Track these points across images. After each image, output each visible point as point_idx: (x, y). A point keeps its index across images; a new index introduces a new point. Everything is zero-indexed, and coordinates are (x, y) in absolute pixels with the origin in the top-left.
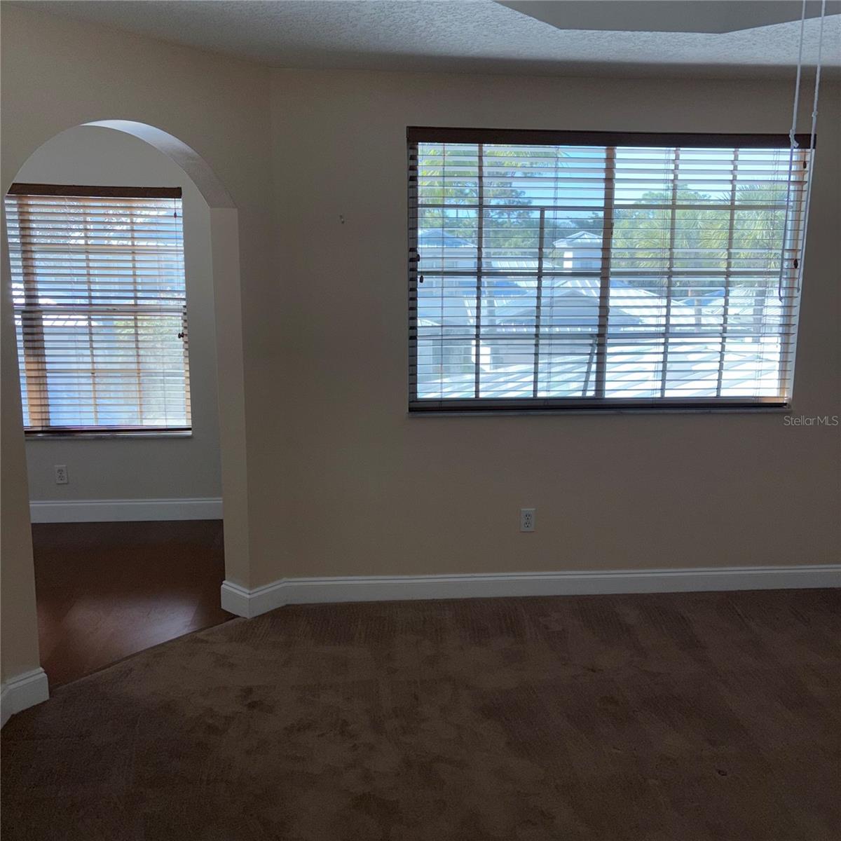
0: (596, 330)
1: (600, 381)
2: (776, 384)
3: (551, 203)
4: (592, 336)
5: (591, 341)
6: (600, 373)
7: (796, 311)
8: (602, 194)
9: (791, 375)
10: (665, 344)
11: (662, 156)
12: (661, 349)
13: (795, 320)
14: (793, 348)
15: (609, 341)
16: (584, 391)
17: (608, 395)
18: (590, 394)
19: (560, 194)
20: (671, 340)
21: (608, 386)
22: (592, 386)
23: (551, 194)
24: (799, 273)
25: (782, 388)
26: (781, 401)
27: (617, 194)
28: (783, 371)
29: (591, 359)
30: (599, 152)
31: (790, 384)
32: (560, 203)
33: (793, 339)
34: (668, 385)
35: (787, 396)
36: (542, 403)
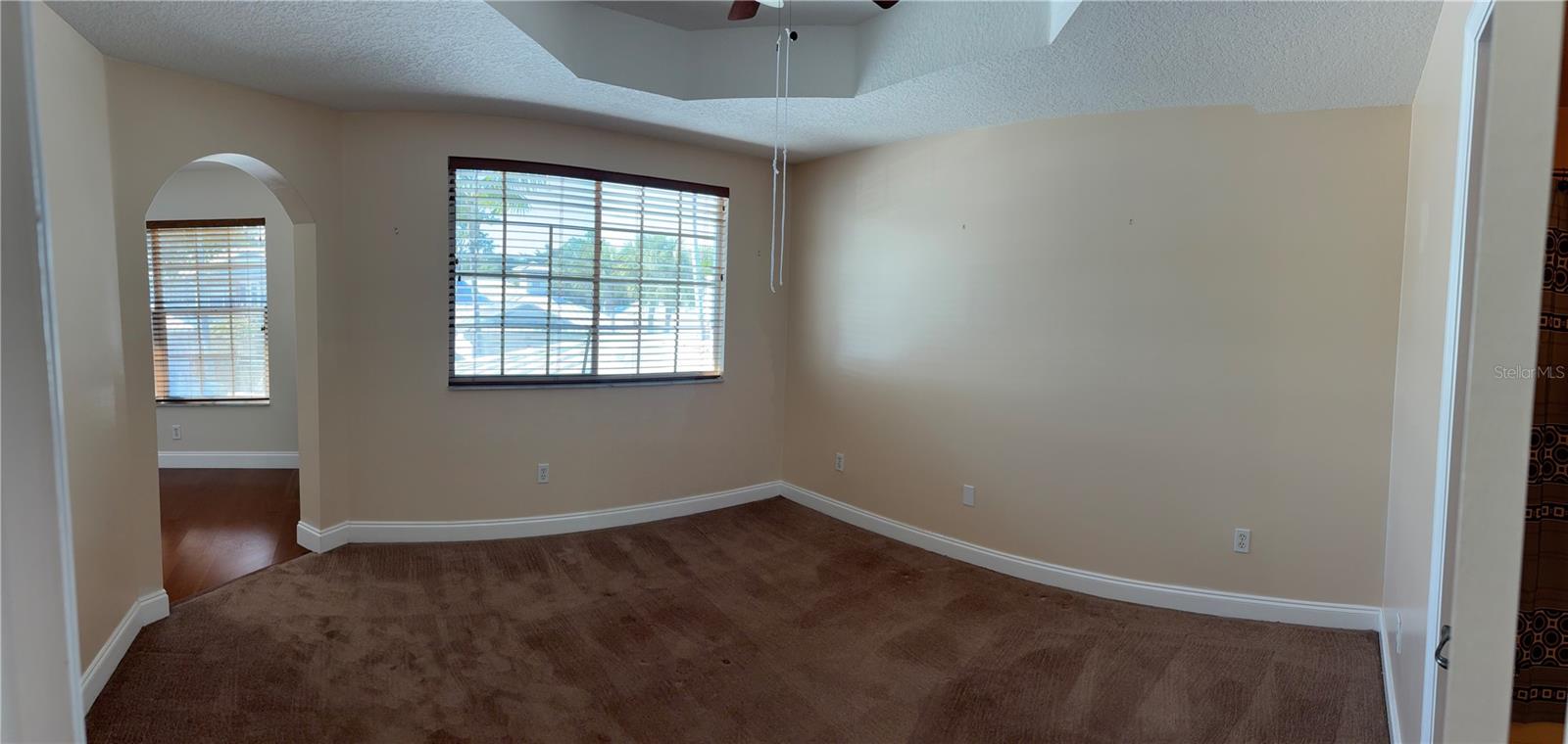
0: (590, 323)
1: (595, 362)
2: (712, 362)
3: (557, 222)
4: (586, 327)
5: (587, 331)
6: (595, 355)
7: (723, 311)
8: (593, 218)
9: (722, 356)
10: (639, 334)
11: (634, 192)
12: (636, 337)
13: (723, 317)
14: (722, 337)
15: (600, 331)
16: (584, 369)
17: (600, 372)
18: (588, 372)
19: (565, 215)
20: (642, 331)
21: (600, 365)
22: (589, 365)
23: (557, 214)
24: (724, 284)
25: (716, 365)
26: (715, 374)
27: (603, 219)
28: (716, 353)
29: (588, 345)
30: (589, 185)
31: (721, 362)
32: (565, 223)
33: (722, 330)
34: (642, 364)
35: (720, 371)
36: (552, 379)
